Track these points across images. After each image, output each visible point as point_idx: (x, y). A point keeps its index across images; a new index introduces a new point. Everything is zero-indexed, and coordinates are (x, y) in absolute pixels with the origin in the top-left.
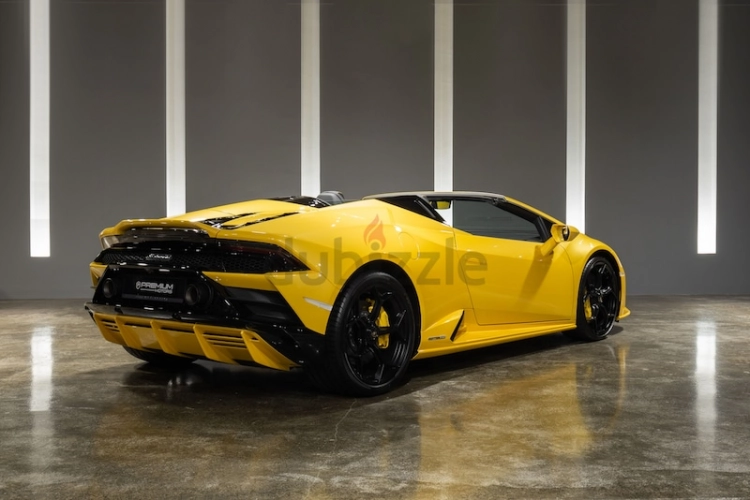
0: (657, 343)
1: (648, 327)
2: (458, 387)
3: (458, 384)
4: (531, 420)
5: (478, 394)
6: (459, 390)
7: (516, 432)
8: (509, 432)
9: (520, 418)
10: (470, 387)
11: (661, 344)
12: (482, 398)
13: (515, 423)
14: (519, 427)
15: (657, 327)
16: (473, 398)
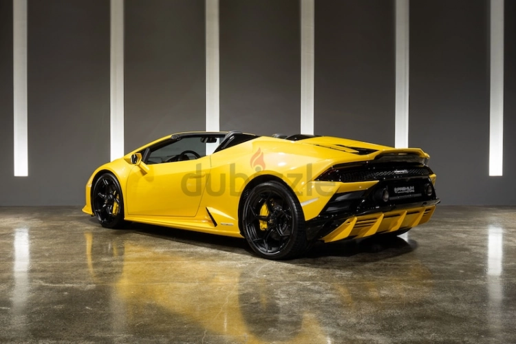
0: (466, 246)
1: (457, 232)
2: (312, 287)
3: (312, 284)
4: (371, 323)
5: (328, 295)
6: (312, 291)
7: (359, 337)
8: (353, 338)
9: (363, 321)
10: (322, 288)
11: (470, 247)
12: (331, 299)
13: (358, 327)
14: (361, 331)
15: (464, 232)
16: (323, 299)
